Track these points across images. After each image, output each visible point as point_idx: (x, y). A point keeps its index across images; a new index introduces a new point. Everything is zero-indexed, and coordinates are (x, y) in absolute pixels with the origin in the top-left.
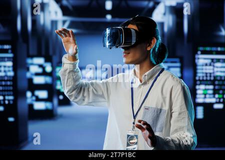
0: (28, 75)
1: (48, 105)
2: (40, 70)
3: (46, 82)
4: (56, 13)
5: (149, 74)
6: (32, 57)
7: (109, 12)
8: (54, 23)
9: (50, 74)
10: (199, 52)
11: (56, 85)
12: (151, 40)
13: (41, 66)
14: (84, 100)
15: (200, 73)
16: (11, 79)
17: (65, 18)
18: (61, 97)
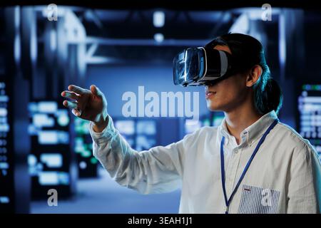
0: (31, 130)
1: (62, 178)
2: (50, 122)
3: (59, 141)
4: (76, 32)
5: (252, 130)
6: (37, 101)
7: (159, 30)
8: (72, 48)
9: (66, 129)
10: (305, 93)
11: (75, 145)
12: (253, 70)
13: (51, 115)
14: (145, 181)
15: (307, 126)
16: (5, 136)
17: (90, 40)
18: (83, 165)
